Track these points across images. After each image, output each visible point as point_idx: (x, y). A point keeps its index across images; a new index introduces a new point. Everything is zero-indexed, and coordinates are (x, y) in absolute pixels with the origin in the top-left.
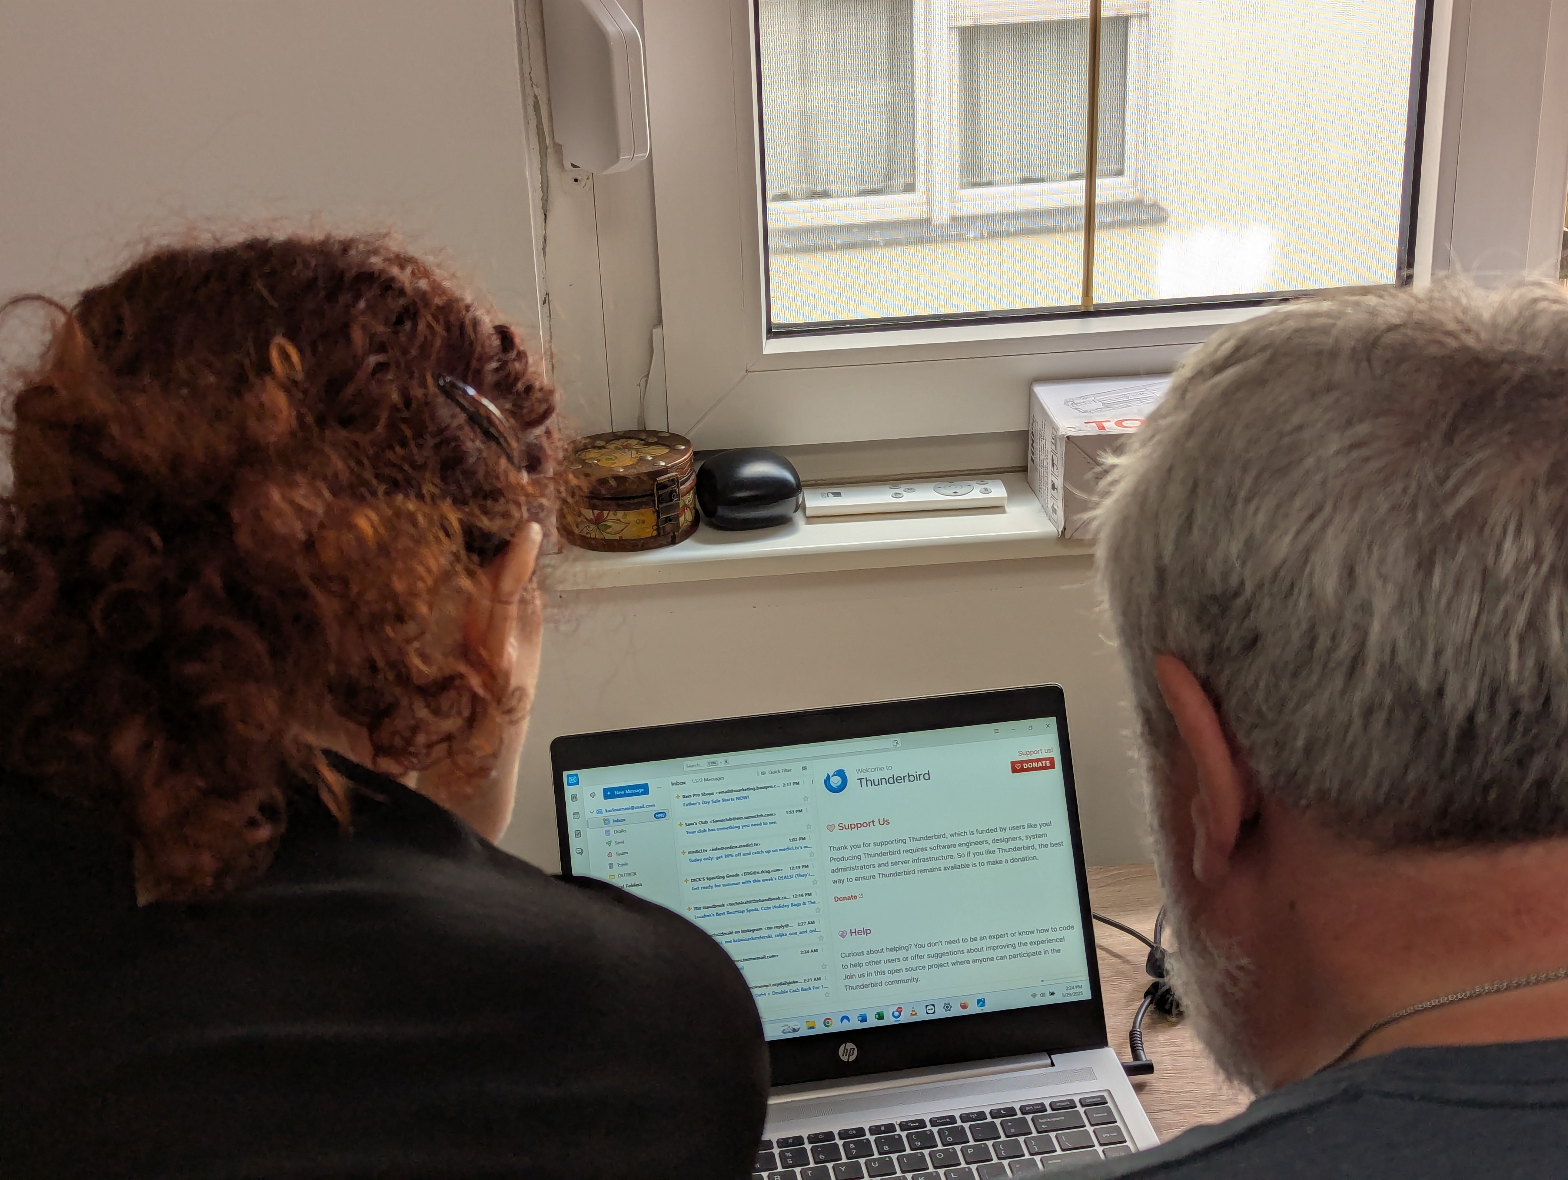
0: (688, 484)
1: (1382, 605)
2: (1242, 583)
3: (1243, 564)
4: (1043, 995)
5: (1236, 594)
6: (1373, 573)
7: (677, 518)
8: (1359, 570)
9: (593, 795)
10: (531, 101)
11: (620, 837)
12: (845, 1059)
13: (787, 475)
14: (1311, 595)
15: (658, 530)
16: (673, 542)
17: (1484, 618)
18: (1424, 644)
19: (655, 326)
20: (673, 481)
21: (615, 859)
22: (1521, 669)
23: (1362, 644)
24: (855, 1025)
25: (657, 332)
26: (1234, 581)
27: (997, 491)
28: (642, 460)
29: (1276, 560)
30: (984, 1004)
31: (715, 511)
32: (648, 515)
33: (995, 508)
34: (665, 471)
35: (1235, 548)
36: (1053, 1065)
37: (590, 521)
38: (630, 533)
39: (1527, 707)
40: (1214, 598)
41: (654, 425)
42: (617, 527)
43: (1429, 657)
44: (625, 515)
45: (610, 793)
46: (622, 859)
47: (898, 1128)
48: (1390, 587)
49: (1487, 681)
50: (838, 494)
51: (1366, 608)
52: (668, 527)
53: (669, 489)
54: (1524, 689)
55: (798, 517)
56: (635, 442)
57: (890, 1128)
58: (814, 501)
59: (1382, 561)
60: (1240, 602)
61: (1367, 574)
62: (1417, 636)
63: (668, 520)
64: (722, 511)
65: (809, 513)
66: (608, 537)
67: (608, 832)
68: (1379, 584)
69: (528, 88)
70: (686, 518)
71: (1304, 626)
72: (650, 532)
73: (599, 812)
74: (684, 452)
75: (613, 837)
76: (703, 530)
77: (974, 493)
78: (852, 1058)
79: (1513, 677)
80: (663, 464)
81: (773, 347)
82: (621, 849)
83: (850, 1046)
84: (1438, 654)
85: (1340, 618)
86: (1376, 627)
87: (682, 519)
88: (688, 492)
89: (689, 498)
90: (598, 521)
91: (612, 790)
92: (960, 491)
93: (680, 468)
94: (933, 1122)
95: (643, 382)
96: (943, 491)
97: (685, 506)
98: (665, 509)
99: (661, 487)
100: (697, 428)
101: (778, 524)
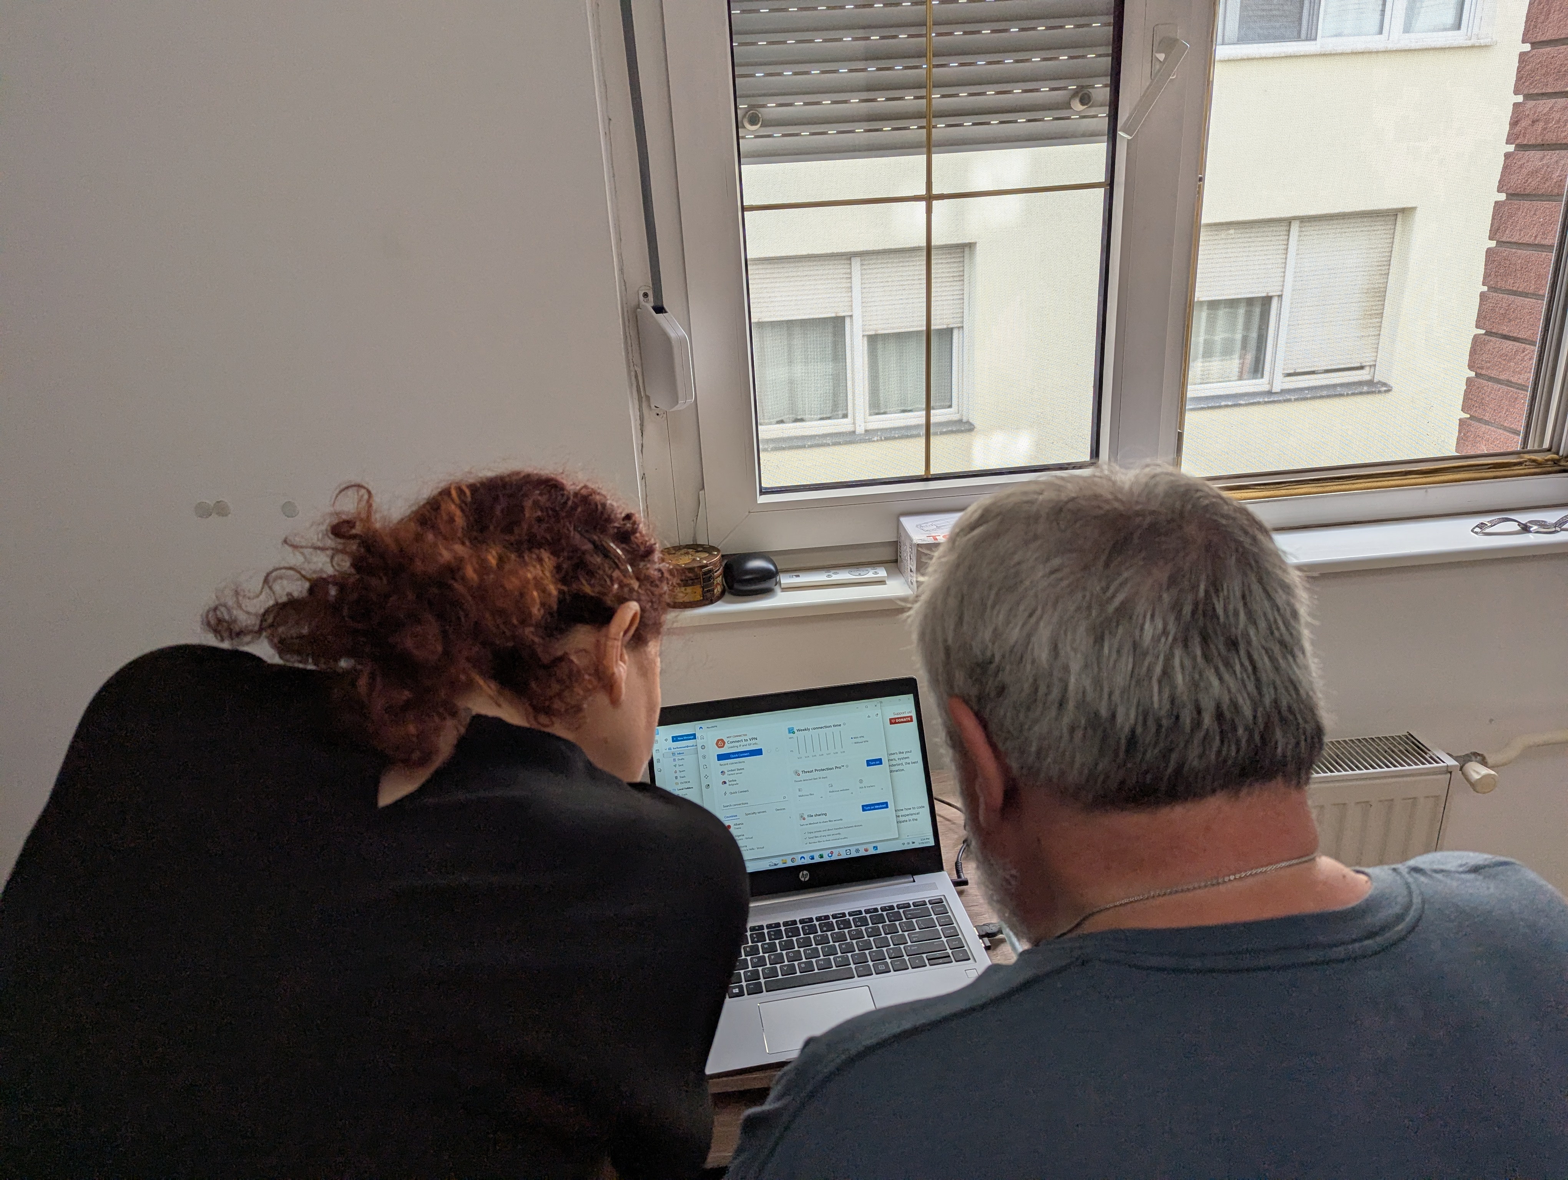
0: (718, 572)
1: (1076, 667)
2: (994, 657)
3: (993, 645)
4: (908, 843)
5: (991, 662)
6: (1068, 648)
7: (713, 590)
8: (1060, 646)
9: (666, 740)
10: (633, 374)
11: (681, 762)
12: (803, 879)
13: (771, 567)
14: (1033, 661)
15: (703, 596)
16: (711, 603)
17: (1136, 672)
19: (701, 490)
20: (711, 570)
21: (678, 775)
22: (1160, 701)
24: (807, 861)
25: (701, 492)
26: (989, 654)
27: (882, 573)
28: (694, 560)
30: (877, 849)
31: (733, 586)
32: (698, 589)
33: (882, 582)
34: (706, 565)
35: (988, 635)
36: (914, 881)
38: (688, 601)
40: (979, 665)
41: (701, 541)
42: (681, 595)
44: (686, 589)
45: (676, 739)
46: (682, 774)
47: (831, 917)
48: (1079, 656)
50: (798, 576)
51: (1066, 669)
52: (708, 594)
53: (709, 575)
55: (777, 589)
56: (691, 550)
57: (827, 917)
58: (786, 580)
59: (1074, 640)
60: (993, 666)
61: (1065, 649)
63: (709, 591)
64: (737, 587)
65: (782, 586)
66: (677, 601)
67: (674, 760)
68: (1072, 654)
69: (631, 367)
70: (718, 590)
72: (699, 598)
73: (670, 749)
74: (717, 556)
75: (677, 762)
76: (727, 596)
77: (869, 574)
78: (807, 879)
80: (705, 562)
81: (762, 499)
82: (682, 768)
83: (805, 872)
87: (716, 591)
88: (719, 577)
89: (719, 580)
91: (677, 737)
92: (862, 573)
93: (715, 564)
94: (850, 914)
95: (695, 519)
96: (853, 573)
97: (717, 584)
98: (707, 586)
99: (705, 574)
100: (723, 543)
101: (767, 592)
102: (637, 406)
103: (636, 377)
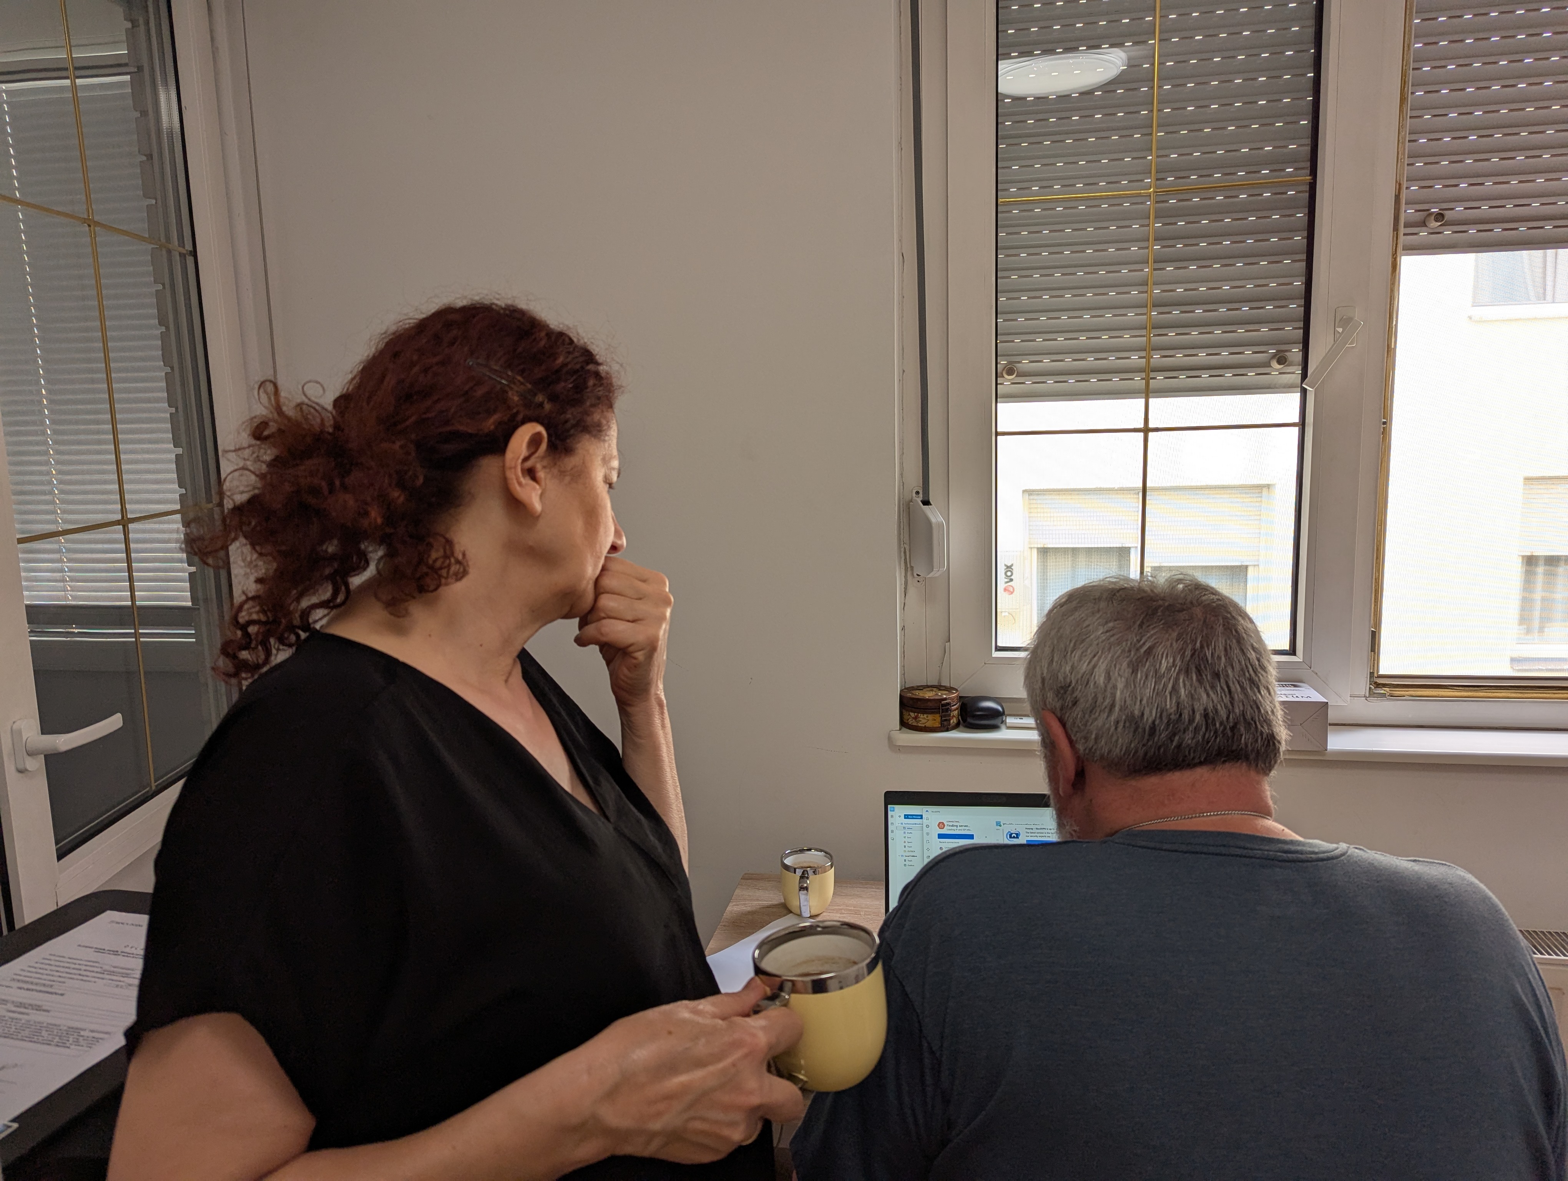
0: (956, 706)
1: (1120, 685)
2: (1071, 682)
3: (1071, 674)
5: (1069, 686)
6: (1117, 675)
7: (949, 720)
8: (1111, 673)
9: (900, 816)
10: (903, 550)
11: (909, 835)
13: (1000, 708)
14: (1095, 683)
15: (941, 725)
16: (947, 730)
17: (1157, 687)
18: (1136, 698)
19: (947, 642)
20: (948, 704)
21: (906, 844)
22: (1171, 703)
23: (1114, 701)
25: (947, 644)
26: (1068, 681)
28: (937, 694)
29: (1082, 671)
31: (966, 720)
32: (938, 717)
34: (945, 699)
35: (1068, 668)
37: (913, 718)
38: (929, 724)
39: (1173, 717)
40: (1062, 687)
41: (944, 683)
42: (924, 721)
43: (1138, 703)
44: (928, 716)
45: (907, 817)
46: (910, 845)
48: (1123, 679)
49: (1159, 709)
50: (1021, 719)
51: (1115, 687)
52: (945, 723)
53: (946, 708)
54: (1172, 710)
55: (1003, 726)
58: (1010, 720)
59: (1120, 670)
60: (1070, 688)
61: (1115, 676)
62: (1133, 696)
63: (946, 720)
64: (970, 720)
65: (1008, 725)
66: (920, 725)
67: (905, 833)
68: (1118, 678)
69: (902, 546)
70: (954, 721)
71: (1093, 695)
72: (937, 725)
73: (902, 824)
74: (955, 693)
75: (907, 835)
76: (961, 728)
79: (1168, 706)
80: (945, 697)
81: (996, 654)
82: (909, 840)
84: (1141, 701)
85: (1105, 691)
86: (1118, 693)
87: (952, 721)
88: (955, 710)
89: (956, 713)
90: (916, 718)
91: (908, 815)
93: (952, 699)
95: (941, 665)
97: (954, 716)
98: (945, 716)
99: (943, 705)
100: (963, 686)
101: (994, 728)
102: (903, 574)
103: (905, 552)
